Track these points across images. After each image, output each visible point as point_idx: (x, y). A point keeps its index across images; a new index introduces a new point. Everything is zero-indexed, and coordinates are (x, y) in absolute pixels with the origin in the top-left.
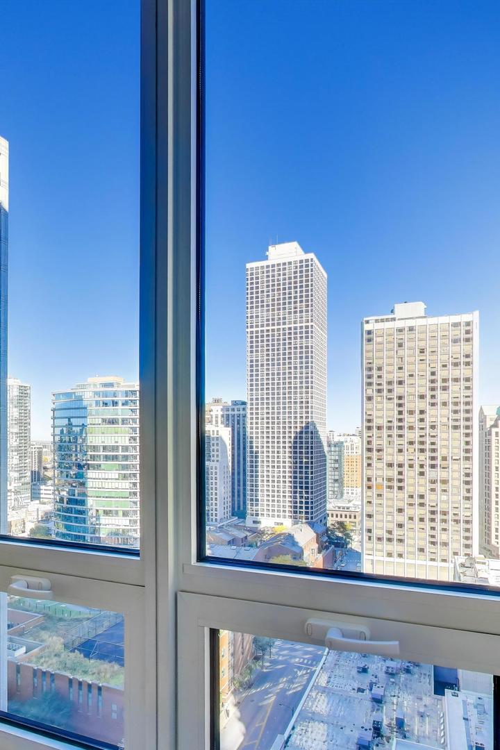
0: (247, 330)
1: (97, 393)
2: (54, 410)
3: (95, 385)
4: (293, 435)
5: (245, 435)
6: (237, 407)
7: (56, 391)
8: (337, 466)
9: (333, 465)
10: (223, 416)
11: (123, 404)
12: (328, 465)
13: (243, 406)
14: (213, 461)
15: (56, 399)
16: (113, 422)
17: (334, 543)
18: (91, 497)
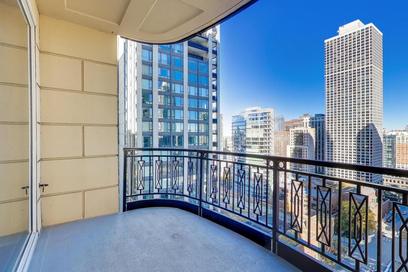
0: (325, 76)
1: (250, 115)
2: (232, 123)
3: (249, 112)
4: (357, 132)
5: (323, 132)
6: (319, 117)
7: (234, 115)
8: (390, 150)
9: (387, 150)
10: (310, 122)
11: (261, 119)
12: (384, 150)
13: (322, 117)
14: (305, 145)
15: (233, 119)
16: (257, 127)
17: (389, 198)
18: (247, 160)
